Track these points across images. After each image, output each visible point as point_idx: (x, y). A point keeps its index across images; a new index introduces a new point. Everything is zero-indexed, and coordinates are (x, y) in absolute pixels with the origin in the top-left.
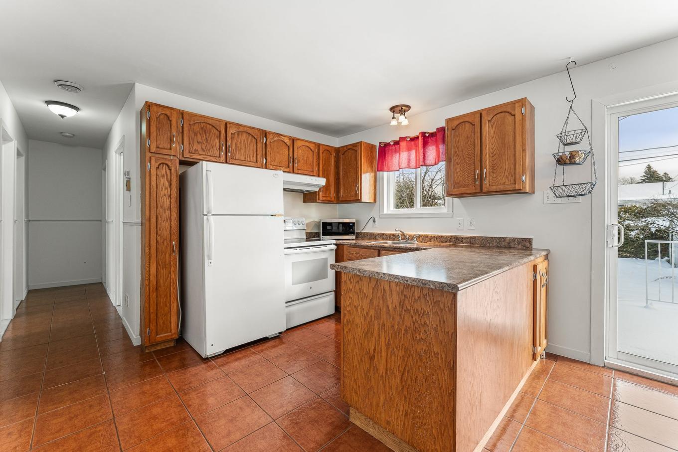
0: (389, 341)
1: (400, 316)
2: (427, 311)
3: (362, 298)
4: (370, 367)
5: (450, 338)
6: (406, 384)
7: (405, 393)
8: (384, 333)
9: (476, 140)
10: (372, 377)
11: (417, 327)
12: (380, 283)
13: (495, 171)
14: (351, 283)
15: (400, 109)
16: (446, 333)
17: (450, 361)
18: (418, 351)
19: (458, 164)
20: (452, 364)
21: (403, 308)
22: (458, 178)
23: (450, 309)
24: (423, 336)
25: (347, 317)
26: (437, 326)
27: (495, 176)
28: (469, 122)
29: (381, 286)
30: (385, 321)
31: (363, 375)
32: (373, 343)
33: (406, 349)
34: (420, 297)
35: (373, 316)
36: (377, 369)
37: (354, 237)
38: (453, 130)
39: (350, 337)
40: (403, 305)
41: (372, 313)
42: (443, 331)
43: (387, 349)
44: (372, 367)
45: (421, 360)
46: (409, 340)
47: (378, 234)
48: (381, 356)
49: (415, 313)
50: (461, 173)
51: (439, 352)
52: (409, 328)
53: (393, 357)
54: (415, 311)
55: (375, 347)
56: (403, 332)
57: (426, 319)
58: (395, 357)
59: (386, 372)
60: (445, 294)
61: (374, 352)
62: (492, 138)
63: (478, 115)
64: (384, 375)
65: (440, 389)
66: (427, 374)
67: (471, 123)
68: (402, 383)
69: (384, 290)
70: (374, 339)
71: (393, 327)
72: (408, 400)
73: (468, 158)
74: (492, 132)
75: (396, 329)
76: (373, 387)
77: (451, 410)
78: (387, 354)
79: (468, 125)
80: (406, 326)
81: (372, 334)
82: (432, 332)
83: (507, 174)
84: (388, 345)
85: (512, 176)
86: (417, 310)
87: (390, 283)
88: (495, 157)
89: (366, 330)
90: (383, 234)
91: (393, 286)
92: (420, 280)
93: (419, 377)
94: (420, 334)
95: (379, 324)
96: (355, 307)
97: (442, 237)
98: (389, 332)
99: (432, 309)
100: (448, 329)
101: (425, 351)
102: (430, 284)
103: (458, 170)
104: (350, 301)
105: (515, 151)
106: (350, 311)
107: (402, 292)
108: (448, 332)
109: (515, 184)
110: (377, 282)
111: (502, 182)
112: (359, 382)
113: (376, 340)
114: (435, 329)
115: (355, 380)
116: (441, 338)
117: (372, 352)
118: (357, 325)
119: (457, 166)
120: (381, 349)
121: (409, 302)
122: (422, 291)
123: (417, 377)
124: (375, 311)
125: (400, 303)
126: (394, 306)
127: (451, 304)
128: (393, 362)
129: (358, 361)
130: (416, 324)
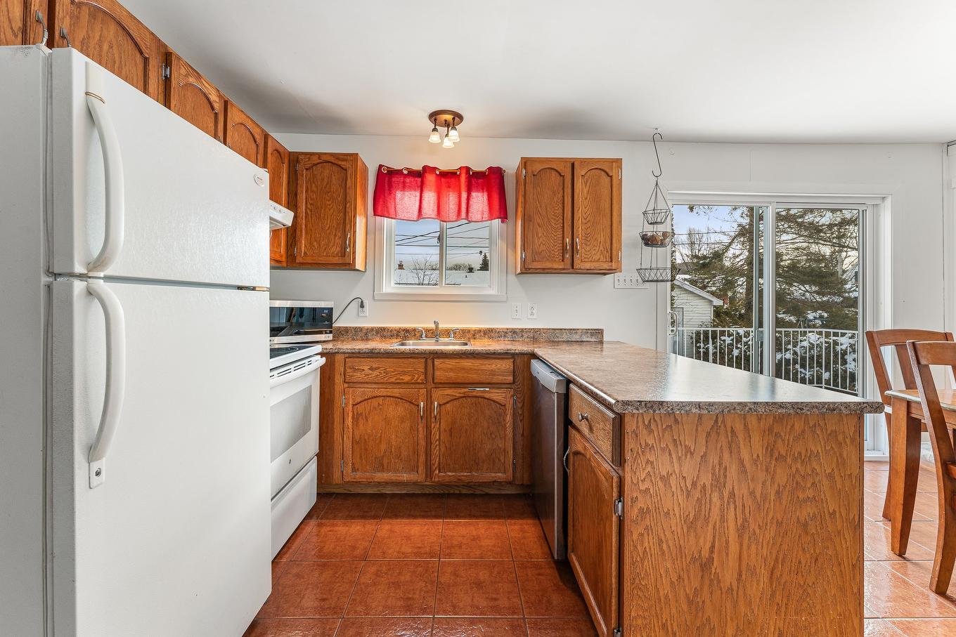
0: (745, 520)
1: (767, 470)
2: (816, 452)
3: (679, 458)
4: (702, 585)
5: (854, 482)
6: (779, 583)
7: (778, 598)
8: (732, 510)
9: (566, 198)
10: (708, 601)
11: (800, 480)
12: (723, 421)
13: (589, 243)
14: (651, 432)
15: (445, 119)
16: (847, 477)
17: (854, 518)
18: (802, 519)
19: (539, 226)
20: (857, 521)
21: (772, 456)
22: (540, 246)
23: (853, 440)
24: (810, 493)
25: (641, 504)
26: (833, 470)
27: (588, 249)
28: (556, 171)
29: (725, 426)
30: (736, 488)
31: (685, 607)
32: (710, 538)
33: (779, 524)
34: (803, 431)
35: (708, 486)
36: (719, 582)
37: (330, 337)
38: (534, 175)
39: (649, 542)
40: (772, 450)
41: (706, 479)
42: (842, 475)
43: (740, 536)
44: (707, 582)
45: (807, 533)
46: (784, 507)
47: (372, 329)
48: (727, 554)
49: (795, 460)
50: (544, 239)
51: (837, 509)
52: (785, 487)
53: (753, 547)
54: (796, 455)
55: (714, 541)
56: (772, 498)
57: (815, 465)
58: (757, 544)
59: (739, 580)
60: (845, 419)
61: (712, 551)
62: (586, 199)
63: (569, 165)
64: (735, 588)
65: (840, 564)
66: (817, 551)
67: (559, 172)
68: (772, 585)
69: (733, 431)
70: (710, 526)
71: (752, 493)
72: (783, 609)
73: (554, 219)
74: (585, 191)
75: (758, 497)
76: (708, 620)
77: (855, 590)
78: (741, 545)
79: (554, 173)
80: (779, 485)
81: (707, 520)
82: (825, 482)
83: (601, 248)
84: (741, 530)
85: (607, 252)
86: (800, 453)
87: (745, 419)
88: (589, 224)
89: (691, 517)
90: (383, 329)
91: (752, 421)
92: (825, 403)
93: (803, 562)
94: (804, 490)
95: (721, 498)
96: (662, 478)
97: (492, 330)
98: (744, 506)
99: (825, 446)
100: (850, 470)
101: (814, 515)
102: (843, 408)
103: (540, 235)
104: (649, 469)
105: (611, 221)
106: (647, 489)
107: (770, 430)
108: (851, 474)
109: (611, 261)
110: (716, 421)
111: (596, 257)
112: (675, 625)
113: (714, 528)
114: (830, 476)
115: (664, 626)
116: (839, 486)
117: (705, 553)
118: (668, 513)
119: (539, 229)
120: (727, 542)
121: (784, 444)
122: (808, 421)
123: (800, 562)
124: (713, 474)
125: (767, 448)
126: (755, 456)
127: (855, 431)
128: (753, 556)
129: (672, 583)
130: (797, 476)
